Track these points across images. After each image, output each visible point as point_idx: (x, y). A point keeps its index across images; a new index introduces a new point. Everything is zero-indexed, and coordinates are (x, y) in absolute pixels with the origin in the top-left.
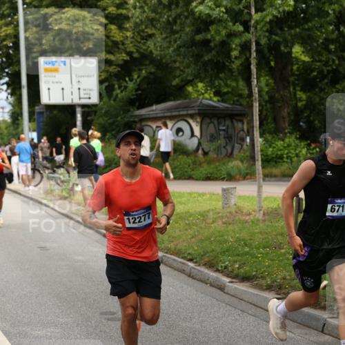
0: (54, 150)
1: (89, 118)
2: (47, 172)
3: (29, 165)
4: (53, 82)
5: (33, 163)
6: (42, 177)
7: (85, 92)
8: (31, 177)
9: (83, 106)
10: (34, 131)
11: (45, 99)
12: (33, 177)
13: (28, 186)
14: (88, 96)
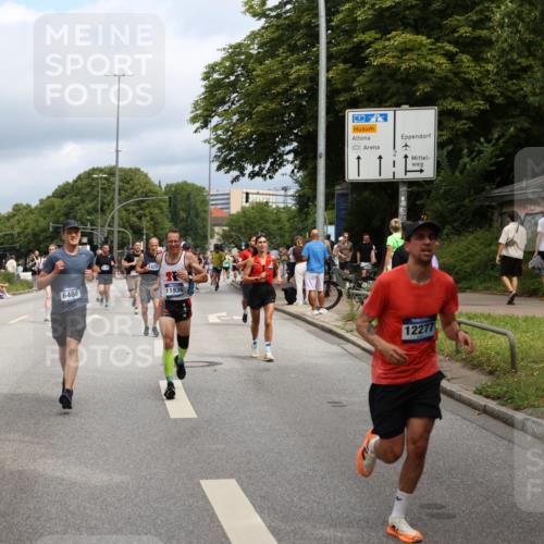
0: (358, 255)
1: (418, 202)
2: (348, 285)
3: (322, 276)
4: (365, 148)
5: (328, 273)
6: (340, 294)
7: (414, 161)
8: (322, 294)
9: (410, 183)
10: (331, 224)
11: (352, 174)
12: (327, 294)
13: (318, 308)
14: (418, 168)
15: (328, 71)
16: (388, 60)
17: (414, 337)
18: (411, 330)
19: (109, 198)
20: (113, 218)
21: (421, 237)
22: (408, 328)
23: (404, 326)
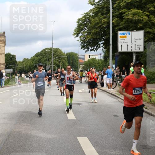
0: (121, 73)
1: (139, 58)
2: (119, 82)
3: (111, 79)
4: (123, 42)
5: (113, 78)
6: (116, 84)
7: (138, 46)
8: (111, 84)
9: (137, 53)
10: (113, 64)
11: (119, 50)
12: (113, 84)
13: (110, 88)
14: (139, 48)
15: (112, 20)
16: (130, 17)
17: (136, 93)
18: (135, 91)
19: (50, 57)
20: (52, 62)
21: (138, 66)
22: (134, 91)
23: (133, 90)
